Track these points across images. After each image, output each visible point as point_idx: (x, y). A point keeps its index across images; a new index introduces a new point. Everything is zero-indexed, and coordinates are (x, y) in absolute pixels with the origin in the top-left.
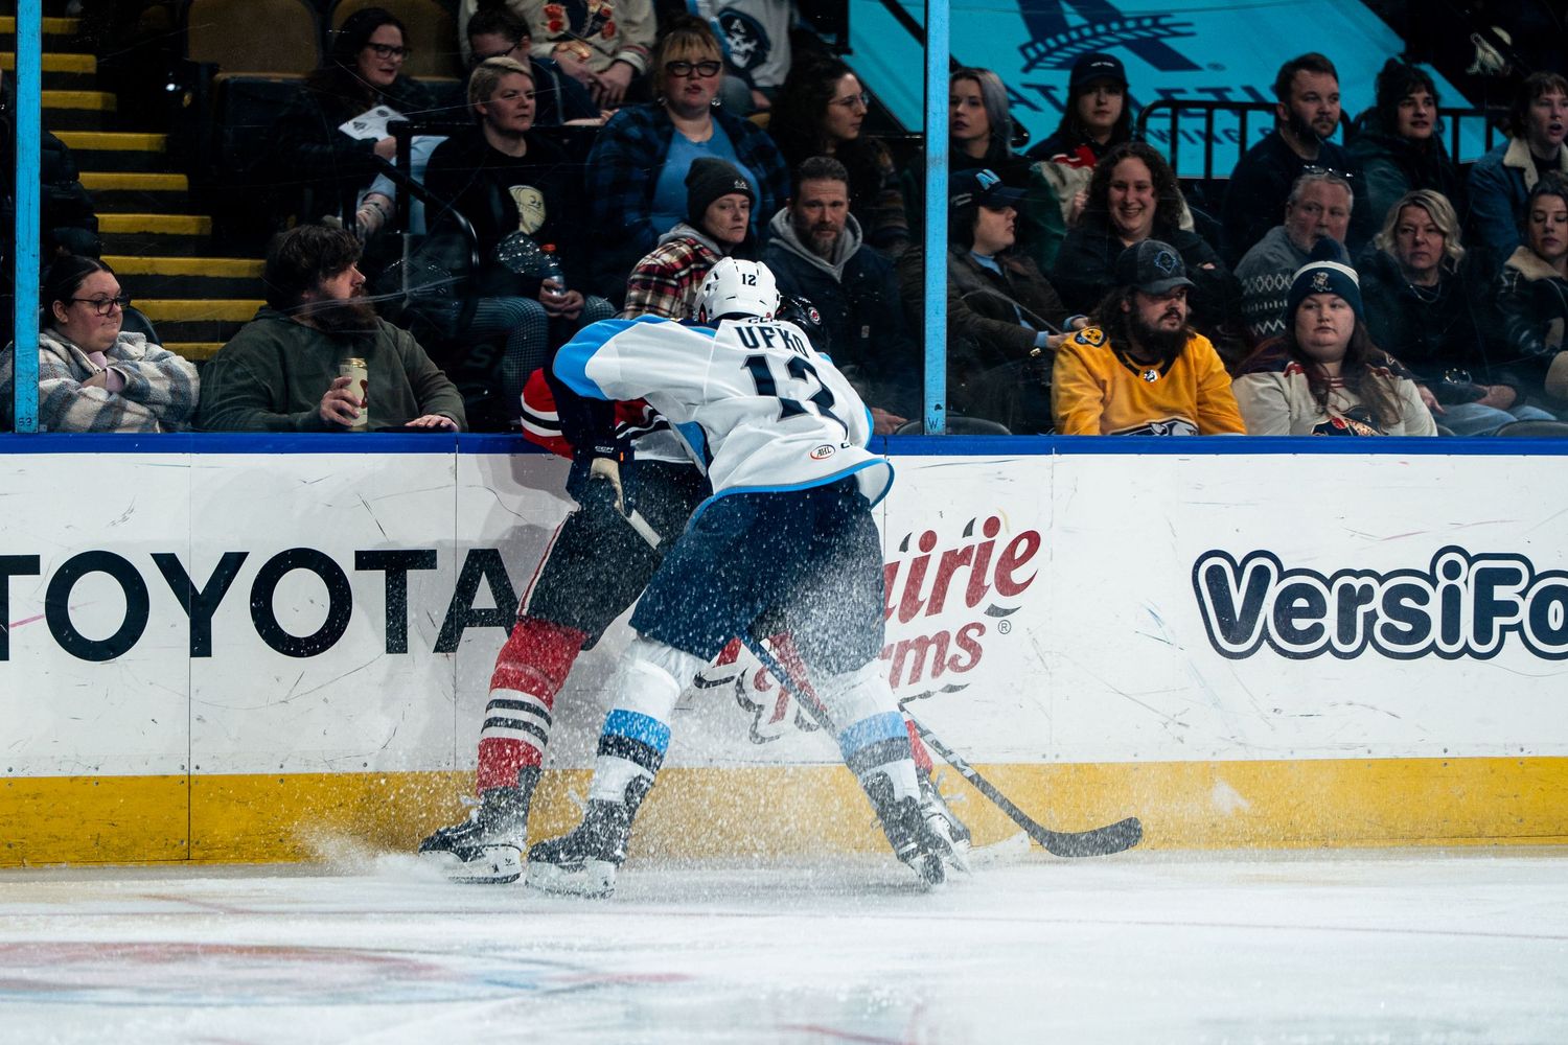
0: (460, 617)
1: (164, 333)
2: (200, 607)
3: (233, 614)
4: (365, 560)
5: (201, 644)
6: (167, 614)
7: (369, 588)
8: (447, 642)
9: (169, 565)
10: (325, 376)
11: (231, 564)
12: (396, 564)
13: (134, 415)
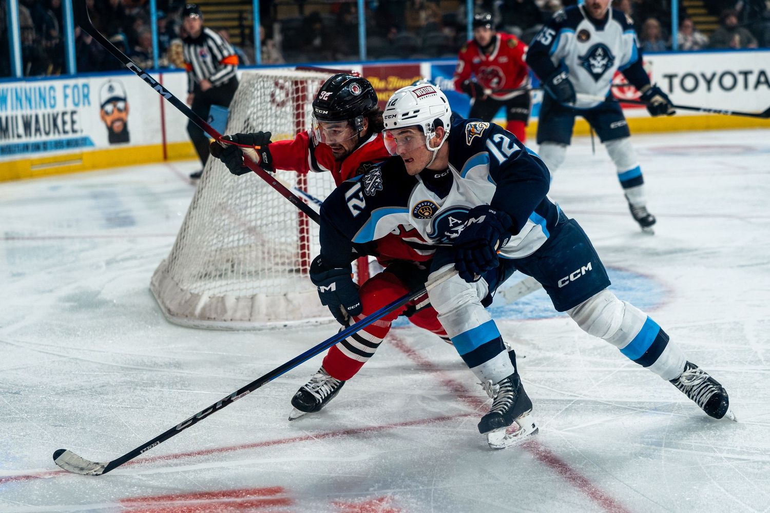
0: (758, 83)
1: (702, 31)
2: (709, 82)
3: (715, 84)
4: (741, 73)
5: (709, 89)
6: (703, 84)
7: (741, 79)
8: (756, 87)
9: (703, 76)
10: (732, 39)
11: (714, 75)
12: (746, 74)
13: (696, 48)
